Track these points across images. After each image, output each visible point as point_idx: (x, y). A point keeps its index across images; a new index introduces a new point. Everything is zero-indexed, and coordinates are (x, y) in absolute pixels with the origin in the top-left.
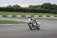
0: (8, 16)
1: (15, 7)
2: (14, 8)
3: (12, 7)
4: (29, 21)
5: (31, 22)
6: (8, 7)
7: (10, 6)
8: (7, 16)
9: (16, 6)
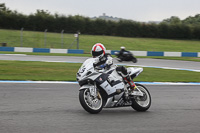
0: (166, 54)
1: (191, 23)
2: (190, 25)
3: (183, 21)
4: (86, 72)
5: (93, 78)
6: (169, 24)
7: (175, 20)
8: (162, 54)
9: (197, 20)
